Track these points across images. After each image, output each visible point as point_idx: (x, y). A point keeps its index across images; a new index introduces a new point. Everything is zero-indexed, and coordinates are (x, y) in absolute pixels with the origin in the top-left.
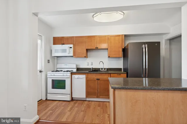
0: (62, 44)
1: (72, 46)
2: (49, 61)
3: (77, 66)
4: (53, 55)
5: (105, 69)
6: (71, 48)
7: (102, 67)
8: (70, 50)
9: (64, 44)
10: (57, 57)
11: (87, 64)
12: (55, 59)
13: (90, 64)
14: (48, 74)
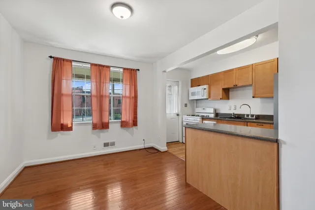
0: (198, 86)
1: (206, 86)
2: (186, 105)
3: (215, 110)
4: (190, 99)
5: (252, 116)
6: (205, 89)
7: (249, 113)
8: (204, 91)
9: (199, 86)
10: (197, 100)
11: (228, 108)
12: (194, 102)
13: (233, 108)
14: (184, 118)
